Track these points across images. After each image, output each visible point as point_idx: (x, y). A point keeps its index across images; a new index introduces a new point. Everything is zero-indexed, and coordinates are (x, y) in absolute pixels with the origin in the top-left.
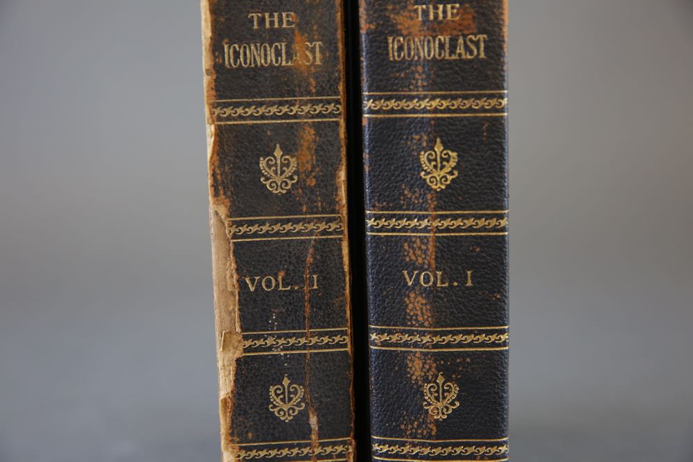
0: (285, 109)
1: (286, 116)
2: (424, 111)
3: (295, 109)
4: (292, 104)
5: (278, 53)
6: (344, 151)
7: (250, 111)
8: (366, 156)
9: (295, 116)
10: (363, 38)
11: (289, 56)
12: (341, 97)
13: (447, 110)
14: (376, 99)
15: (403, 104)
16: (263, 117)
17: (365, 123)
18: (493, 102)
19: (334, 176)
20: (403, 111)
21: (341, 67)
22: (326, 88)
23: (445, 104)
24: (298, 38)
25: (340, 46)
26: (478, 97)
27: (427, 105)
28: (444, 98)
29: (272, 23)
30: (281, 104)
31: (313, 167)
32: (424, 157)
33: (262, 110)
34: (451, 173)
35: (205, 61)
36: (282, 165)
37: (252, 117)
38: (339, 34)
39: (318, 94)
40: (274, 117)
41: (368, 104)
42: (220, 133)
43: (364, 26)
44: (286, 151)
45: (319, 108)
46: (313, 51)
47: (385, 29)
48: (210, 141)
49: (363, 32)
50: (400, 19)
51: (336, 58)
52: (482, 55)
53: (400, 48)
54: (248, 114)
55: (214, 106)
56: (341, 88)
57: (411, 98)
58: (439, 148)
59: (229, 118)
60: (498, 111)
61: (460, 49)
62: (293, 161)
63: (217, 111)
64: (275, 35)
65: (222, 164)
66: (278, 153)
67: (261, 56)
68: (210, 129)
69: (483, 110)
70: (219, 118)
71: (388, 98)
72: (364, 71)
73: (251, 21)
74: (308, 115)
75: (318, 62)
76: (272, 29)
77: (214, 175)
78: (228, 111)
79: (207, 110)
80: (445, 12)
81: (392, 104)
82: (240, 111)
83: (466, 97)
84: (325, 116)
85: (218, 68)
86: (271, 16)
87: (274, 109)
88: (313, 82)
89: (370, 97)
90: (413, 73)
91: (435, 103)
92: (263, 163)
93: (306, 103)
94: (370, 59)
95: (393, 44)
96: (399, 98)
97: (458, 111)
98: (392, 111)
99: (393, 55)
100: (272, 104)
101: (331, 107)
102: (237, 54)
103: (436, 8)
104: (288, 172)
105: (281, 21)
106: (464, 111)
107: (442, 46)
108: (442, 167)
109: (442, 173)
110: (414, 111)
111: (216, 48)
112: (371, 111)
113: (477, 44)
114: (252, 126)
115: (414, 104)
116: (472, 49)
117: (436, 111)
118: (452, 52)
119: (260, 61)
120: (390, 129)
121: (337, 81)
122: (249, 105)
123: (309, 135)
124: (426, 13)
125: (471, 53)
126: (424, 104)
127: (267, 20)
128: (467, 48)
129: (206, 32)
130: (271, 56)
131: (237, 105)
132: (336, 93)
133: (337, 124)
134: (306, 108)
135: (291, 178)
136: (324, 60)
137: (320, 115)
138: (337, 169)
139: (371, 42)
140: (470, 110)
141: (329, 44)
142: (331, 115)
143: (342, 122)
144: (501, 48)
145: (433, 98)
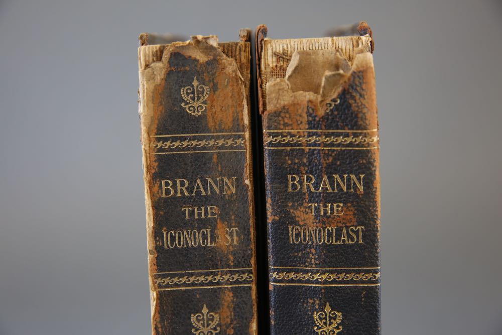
0: (210, 278)
1: (211, 283)
2: (317, 282)
3: (218, 278)
4: (215, 274)
5: (205, 237)
6: (255, 308)
7: (183, 280)
8: (272, 313)
9: (218, 283)
10: (270, 226)
11: (213, 239)
12: (253, 268)
13: (334, 282)
14: (279, 271)
15: (300, 276)
16: (193, 284)
17: (271, 288)
18: (370, 276)
19: (248, 326)
20: (300, 281)
21: (253, 246)
22: (241, 262)
23: (333, 277)
24: (219, 225)
25: (252, 231)
26: (358, 272)
27: (319, 278)
28: (331, 272)
29: (200, 214)
30: (207, 274)
31: (232, 320)
32: (316, 316)
33: (192, 279)
34: (337, 328)
35: (149, 244)
36: (208, 320)
37: (185, 284)
38: (251, 222)
39: (235, 266)
40: (202, 284)
41: (274, 275)
42: (161, 297)
43: (270, 218)
44: (211, 309)
45: (236, 277)
46: (231, 235)
47: (286, 220)
48: (153, 304)
49: (269, 221)
50: (297, 213)
51: (249, 240)
52: (361, 242)
53: (298, 235)
54: (182, 282)
55: (156, 277)
56: (253, 261)
57: (307, 272)
58: (328, 309)
59: (167, 286)
60: (373, 282)
61: (344, 237)
62: (217, 317)
63: (159, 281)
64: (203, 223)
65: (162, 320)
66: (205, 310)
67: (192, 239)
68: (153, 295)
69: (362, 282)
70: (160, 286)
71: (289, 271)
72: (270, 250)
73: (184, 213)
74: (228, 281)
75: (235, 243)
76: (200, 219)
77: (156, 328)
78: (167, 280)
79: (150, 279)
80: (332, 209)
81: (292, 275)
82: (176, 280)
83: (348, 272)
84: (241, 283)
85: (159, 249)
86: (199, 209)
87: (202, 278)
88: (231, 258)
89: (275, 270)
90: (308, 253)
91: (324, 277)
92: (193, 318)
93: (226, 274)
94: (275, 242)
95: (292, 231)
96: (297, 272)
97: (342, 282)
98: (292, 281)
99: (292, 240)
100: (200, 275)
101: (245, 276)
102: (173, 238)
103: (325, 206)
104: (213, 325)
105: (206, 213)
106: (348, 282)
107: (330, 234)
108: (331, 324)
109: (331, 328)
110: (308, 281)
111: (157, 234)
112: (275, 280)
113: (357, 233)
114: (186, 291)
115: (308, 276)
116: (353, 237)
117: (325, 282)
118: (338, 239)
119: (191, 243)
120: (291, 294)
121: (250, 256)
122: (182, 276)
123: (228, 297)
124: (317, 210)
125: (353, 239)
126: (316, 277)
127: (196, 212)
128: (349, 236)
129: (150, 223)
130: (199, 239)
131: (174, 276)
132: (250, 265)
133: (250, 288)
134: (226, 277)
135: (215, 329)
136: (239, 241)
137: (237, 282)
138: (250, 322)
139: (276, 229)
140: (352, 281)
141: (244, 230)
142: (246, 281)
143: (254, 287)
144: (376, 236)
145: (324, 273)
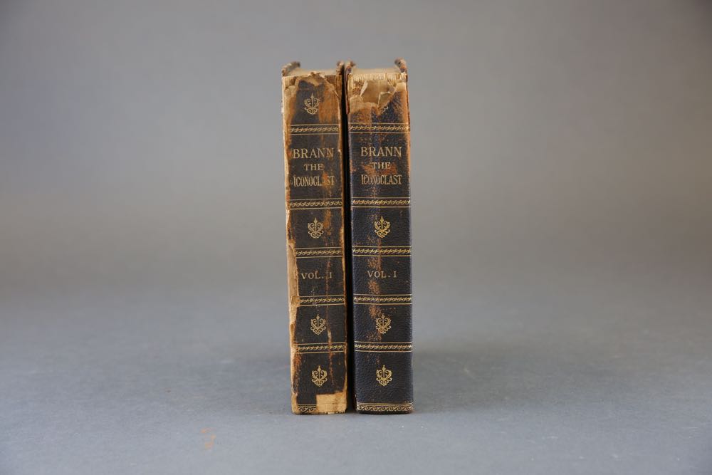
0: (319, 203)
1: (319, 206)
2: (376, 205)
3: (323, 203)
4: (321, 201)
5: (316, 181)
6: (343, 220)
7: (304, 204)
8: (352, 223)
9: (323, 206)
10: (351, 175)
11: (321, 182)
12: (342, 198)
13: (386, 205)
14: (356, 200)
15: (368, 202)
16: (309, 207)
17: (352, 209)
18: (405, 202)
19: (339, 231)
20: (367, 205)
21: (342, 186)
22: (336, 195)
23: (385, 202)
24: (324, 174)
25: (342, 177)
26: (398, 200)
27: (377, 203)
28: (384, 200)
29: (314, 168)
30: (317, 201)
31: (330, 227)
32: (376, 224)
33: (309, 204)
34: (387, 231)
35: (286, 184)
36: (317, 227)
37: (305, 207)
38: (341, 173)
39: (332, 197)
40: (314, 207)
41: (353, 202)
42: (292, 213)
43: (352, 170)
44: (319, 220)
45: (333, 203)
46: (330, 180)
47: (360, 172)
48: (288, 217)
49: (351, 172)
50: (366, 168)
51: (340, 182)
52: (400, 183)
53: (366, 180)
54: (303, 205)
55: (289, 202)
56: (342, 194)
57: (371, 200)
58: (382, 220)
59: (295, 207)
60: (406, 205)
61: (391, 181)
62: (322, 225)
63: (291, 204)
64: (315, 173)
65: (292, 226)
66: (316, 221)
67: (308, 182)
68: (288, 212)
69: (400, 205)
70: (291, 207)
71: (361, 200)
72: (351, 188)
73: (305, 167)
74: (328, 206)
75: (332, 184)
76: (314, 171)
77: (289, 231)
78: (295, 204)
79: (286, 203)
80: (384, 165)
81: (363, 202)
82: (300, 204)
83: (393, 200)
84: (335, 206)
85: (291, 187)
86: (313, 165)
87: (314, 203)
88: (330, 192)
89: (354, 199)
90: (372, 189)
91: (380, 202)
92: (309, 226)
93: (327, 201)
94: (354, 184)
95: (363, 178)
96: (366, 200)
97: (390, 205)
98: (363, 205)
99: (363, 182)
100: (313, 201)
101: (338, 203)
102: (299, 181)
103: (381, 164)
104: (320, 229)
105: (317, 167)
106: (393, 205)
107: (383, 179)
108: (384, 228)
109: (384, 231)
110: (372, 205)
111: (291, 178)
112: (354, 205)
113: (398, 178)
114: (305, 210)
115: (372, 202)
116: (396, 180)
117: (381, 205)
118: (388, 181)
119: (309, 184)
120: (362, 212)
121: (340, 192)
122: (304, 202)
123: (328, 214)
124: (377, 166)
125: (395, 182)
126: (376, 202)
127: (312, 167)
128: (393, 180)
129: (287, 172)
130: (313, 182)
131: (299, 202)
132: (340, 197)
133: (340, 209)
134: (328, 203)
135: (321, 232)
136: (335, 183)
137: (333, 206)
138: (340, 228)
139: (355, 176)
140: (395, 205)
141: (337, 177)
142: (338, 206)
143: (342, 209)
144: (408, 180)
145: (380, 200)
